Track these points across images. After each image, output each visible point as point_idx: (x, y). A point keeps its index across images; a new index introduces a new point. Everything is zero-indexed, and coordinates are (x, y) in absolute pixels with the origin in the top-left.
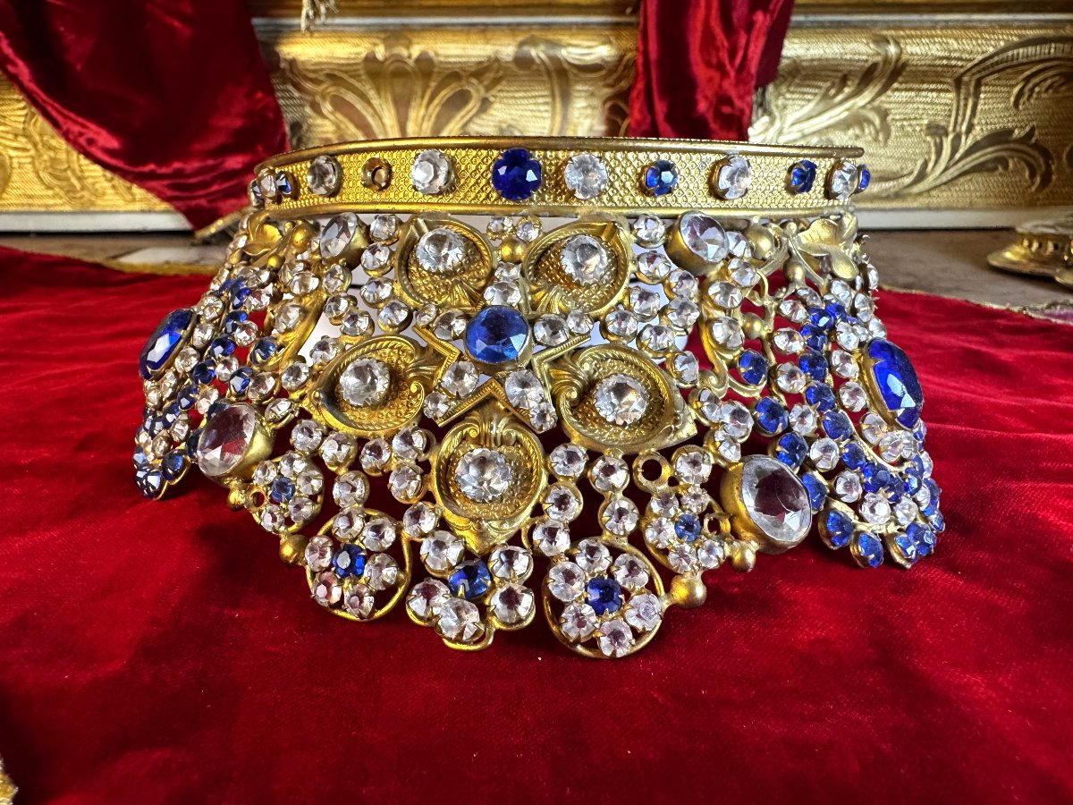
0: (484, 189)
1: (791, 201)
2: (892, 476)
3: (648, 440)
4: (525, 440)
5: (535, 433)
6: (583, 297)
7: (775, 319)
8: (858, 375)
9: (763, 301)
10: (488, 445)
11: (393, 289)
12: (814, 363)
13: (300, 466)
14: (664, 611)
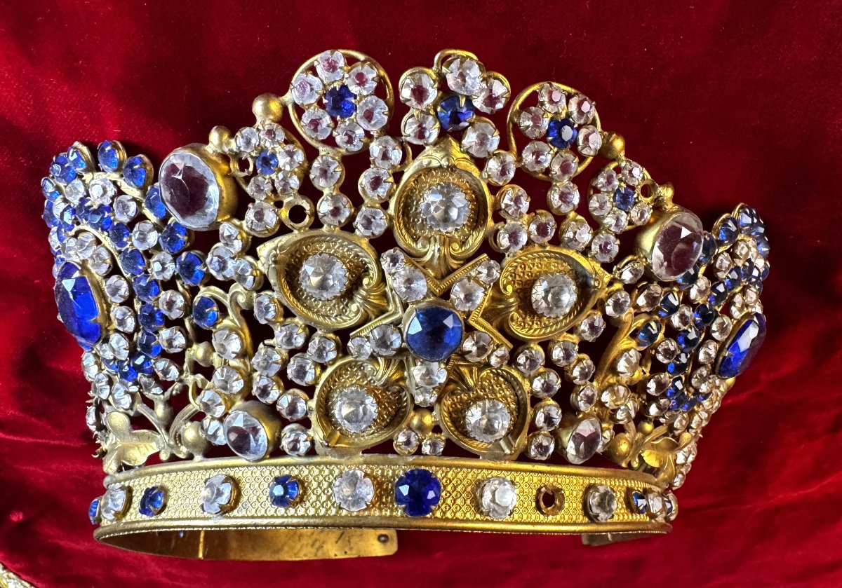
0: (448, 482)
1: (164, 480)
2: (86, 220)
3: (301, 240)
4: (410, 241)
5: (400, 247)
6: (357, 376)
7: (183, 362)
8: (112, 309)
9: (194, 379)
10: (443, 237)
11: (531, 385)
12: (150, 319)
13: (609, 221)
14: (290, 90)
